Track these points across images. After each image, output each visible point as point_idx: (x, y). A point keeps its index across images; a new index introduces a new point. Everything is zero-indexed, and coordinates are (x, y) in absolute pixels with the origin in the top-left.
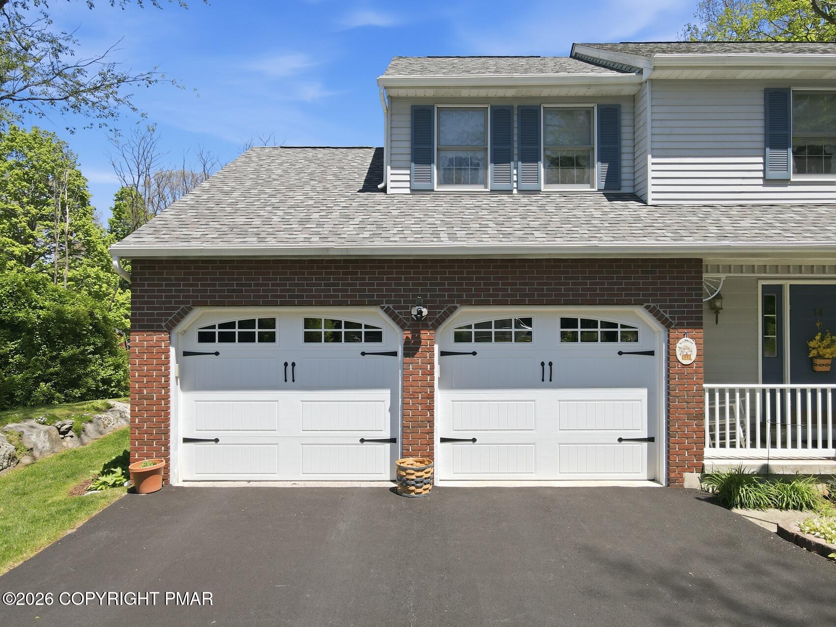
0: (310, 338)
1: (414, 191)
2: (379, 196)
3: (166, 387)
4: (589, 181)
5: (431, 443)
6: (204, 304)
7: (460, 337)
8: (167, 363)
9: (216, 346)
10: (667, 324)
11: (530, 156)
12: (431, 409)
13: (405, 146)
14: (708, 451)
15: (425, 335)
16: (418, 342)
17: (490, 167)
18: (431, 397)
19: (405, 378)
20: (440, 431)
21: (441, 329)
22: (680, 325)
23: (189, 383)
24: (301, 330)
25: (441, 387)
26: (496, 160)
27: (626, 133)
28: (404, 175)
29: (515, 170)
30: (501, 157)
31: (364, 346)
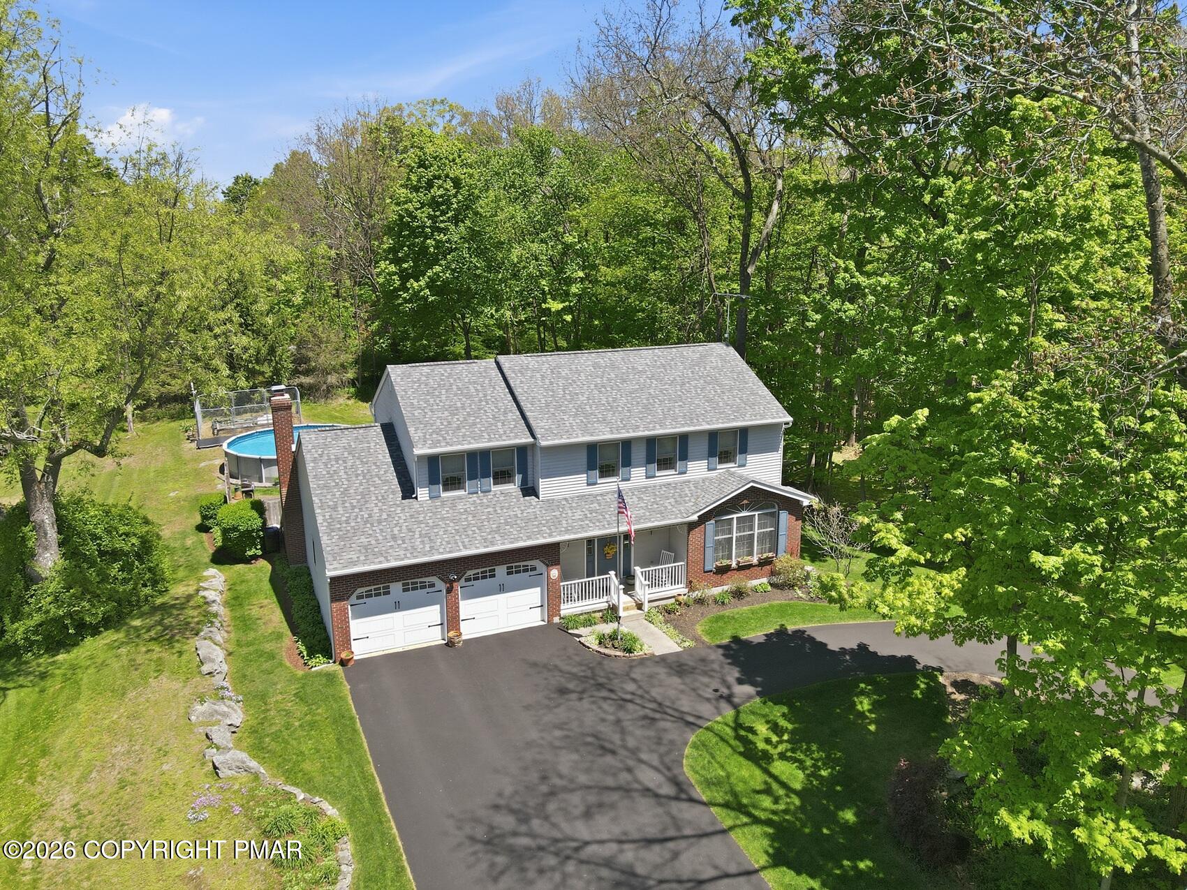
0: (405, 591)
1: (431, 498)
3: (349, 622)
4: (513, 482)
5: (459, 622)
6: (359, 588)
7: (468, 581)
9: (365, 600)
10: (548, 566)
11: (486, 475)
13: (425, 477)
14: (562, 607)
15: (455, 584)
16: (452, 588)
17: (467, 483)
18: (458, 606)
19: (446, 600)
20: (462, 618)
21: (461, 580)
22: (552, 565)
23: (356, 617)
24: (401, 589)
25: (462, 601)
26: (470, 479)
27: (530, 459)
28: (426, 491)
29: (479, 482)
30: (473, 477)
31: (428, 590)
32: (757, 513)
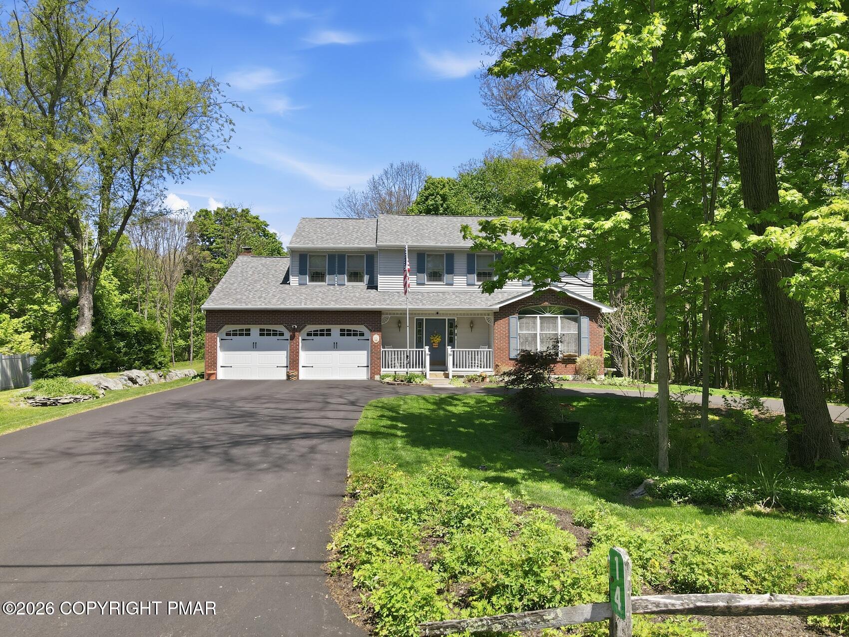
0: (261, 335)
1: (300, 284)
2: (287, 286)
3: (216, 349)
4: (361, 280)
5: (298, 366)
6: (228, 324)
7: (309, 335)
8: (216, 342)
9: (231, 337)
10: (371, 331)
11: (341, 273)
12: (298, 356)
13: (297, 269)
14: (382, 370)
15: (297, 334)
16: (294, 336)
17: (327, 277)
18: (298, 353)
19: (290, 347)
20: (301, 364)
21: (302, 332)
22: (374, 331)
23: (224, 349)
24: (259, 332)
25: (302, 350)
26: (329, 274)
27: (375, 264)
28: (296, 279)
29: (336, 278)
30: (331, 273)
31: (278, 337)
32: (559, 316)
